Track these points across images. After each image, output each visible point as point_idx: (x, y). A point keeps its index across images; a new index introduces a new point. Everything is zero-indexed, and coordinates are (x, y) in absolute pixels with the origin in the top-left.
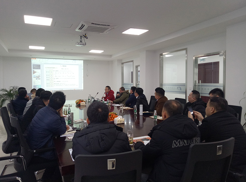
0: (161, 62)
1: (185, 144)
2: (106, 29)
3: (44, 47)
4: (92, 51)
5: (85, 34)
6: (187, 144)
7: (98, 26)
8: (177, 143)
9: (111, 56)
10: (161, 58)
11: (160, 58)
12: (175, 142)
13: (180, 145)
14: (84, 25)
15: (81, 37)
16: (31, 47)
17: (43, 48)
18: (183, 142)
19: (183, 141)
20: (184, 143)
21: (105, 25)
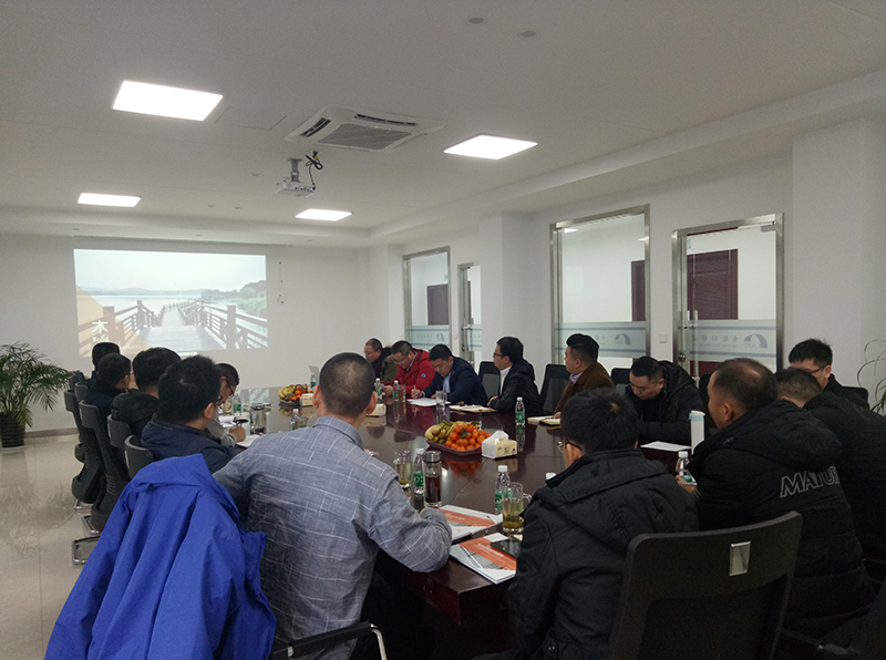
0: (555, 252)
2: (396, 136)
3: (137, 199)
4: (311, 214)
5: (315, 153)
6: (819, 483)
7: (376, 126)
8: (792, 484)
9: (368, 231)
10: (555, 239)
11: (551, 237)
12: (786, 480)
14: (329, 121)
15: (295, 162)
16: (87, 199)
17: (130, 201)
18: (808, 480)
21: (402, 123)
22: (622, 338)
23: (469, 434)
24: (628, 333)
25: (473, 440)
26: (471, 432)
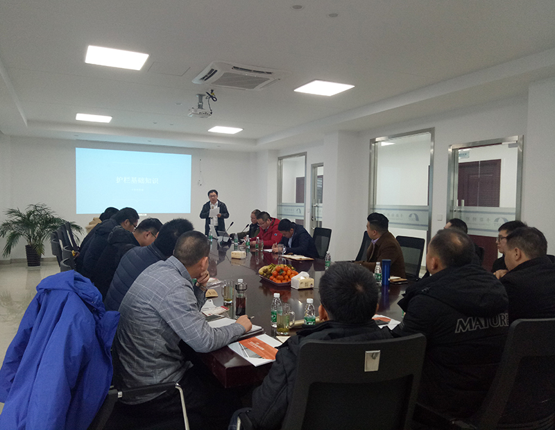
0: (373, 158)
1: (482, 326)
2: (262, 81)
3: (110, 118)
4: (217, 129)
5: (212, 91)
6: (486, 326)
7: (247, 74)
8: (465, 325)
9: (255, 141)
10: (373, 149)
11: (370, 148)
12: (461, 321)
13: (471, 327)
14: (216, 71)
15: (201, 96)
16: (81, 117)
17: (107, 119)
18: (478, 323)
19: (478, 320)
20: (480, 324)
21: (263, 72)
22: (414, 216)
23: (284, 272)
24: (418, 213)
25: (287, 277)
26: (286, 271)
